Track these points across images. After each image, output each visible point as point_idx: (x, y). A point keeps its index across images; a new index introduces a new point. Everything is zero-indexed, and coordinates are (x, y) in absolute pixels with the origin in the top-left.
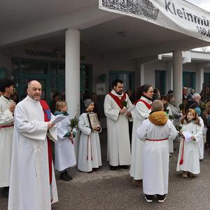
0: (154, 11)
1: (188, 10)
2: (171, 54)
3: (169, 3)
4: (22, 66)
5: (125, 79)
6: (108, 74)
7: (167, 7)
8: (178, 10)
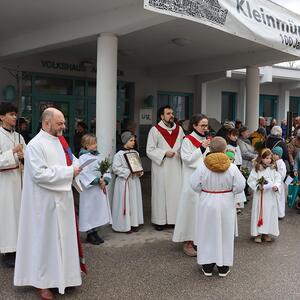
0: (221, 13)
1: (269, 11)
2: (244, 70)
3: (242, 2)
4: (37, 82)
5: (179, 102)
6: (156, 96)
7: (239, 7)
8: (254, 11)
